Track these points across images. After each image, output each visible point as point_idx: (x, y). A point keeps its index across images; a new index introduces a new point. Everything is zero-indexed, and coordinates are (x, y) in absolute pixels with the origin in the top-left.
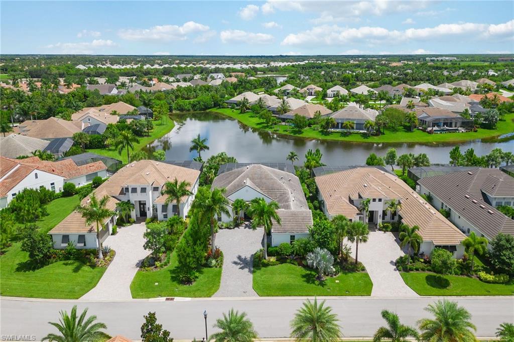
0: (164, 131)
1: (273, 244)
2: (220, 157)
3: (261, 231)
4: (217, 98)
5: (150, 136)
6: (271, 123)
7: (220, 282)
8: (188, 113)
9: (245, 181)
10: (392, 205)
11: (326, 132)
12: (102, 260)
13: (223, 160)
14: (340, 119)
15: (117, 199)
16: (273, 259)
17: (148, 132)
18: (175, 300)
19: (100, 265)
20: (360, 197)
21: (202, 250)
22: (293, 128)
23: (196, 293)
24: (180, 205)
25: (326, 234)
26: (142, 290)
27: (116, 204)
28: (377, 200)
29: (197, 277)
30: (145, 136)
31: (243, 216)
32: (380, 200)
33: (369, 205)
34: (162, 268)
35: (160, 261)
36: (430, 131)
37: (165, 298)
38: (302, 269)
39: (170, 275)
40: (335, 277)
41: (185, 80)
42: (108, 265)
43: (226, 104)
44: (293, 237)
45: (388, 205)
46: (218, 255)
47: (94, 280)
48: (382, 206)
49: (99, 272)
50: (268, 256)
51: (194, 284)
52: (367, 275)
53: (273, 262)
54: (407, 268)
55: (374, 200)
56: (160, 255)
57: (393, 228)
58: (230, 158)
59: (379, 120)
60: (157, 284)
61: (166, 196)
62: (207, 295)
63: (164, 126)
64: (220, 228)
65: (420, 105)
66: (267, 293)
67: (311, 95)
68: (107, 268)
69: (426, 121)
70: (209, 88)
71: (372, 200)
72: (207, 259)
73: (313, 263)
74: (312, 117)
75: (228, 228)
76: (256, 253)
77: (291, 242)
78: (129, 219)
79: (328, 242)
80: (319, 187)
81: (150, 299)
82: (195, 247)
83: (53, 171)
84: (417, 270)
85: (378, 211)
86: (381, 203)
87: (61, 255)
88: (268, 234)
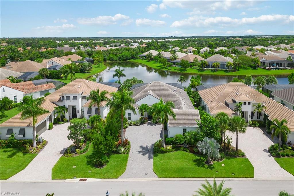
0: (99, 70)
1: (170, 136)
2: (133, 80)
3: (160, 127)
4: (134, 53)
5: (90, 73)
6: (166, 66)
7: (126, 166)
8: (116, 62)
9: (148, 92)
10: (259, 107)
11: (202, 69)
12: (35, 148)
13: (134, 82)
14: (210, 62)
15: (56, 104)
16: (169, 147)
17: (89, 71)
18: (87, 181)
19: (33, 152)
20: (234, 101)
21: (113, 139)
22: (180, 68)
23: (106, 175)
24: (100, 108)
25: (212, 127)
26: (61, 172)
27: (55, 108)
28: (247, 103)
29: (108, 162)
30: (87, 73)
31: (147, 116)
32: (249, 103)
33: (242, 107)
34: (81, 154)
35: (80, 149)
36: (269, 68)
37: (79, 179)
38: (193, 155)
39: (86, 160)
40: (220, 161)
41: (116, 46)
42: (39, 151)
43: (139, 57)
44: (185, 130)
45: (255, 107)
46: (126, 144)
47: (24, 164)
48: (251, 108)
49: (30, 157)
50: (165, 145)
51: (105, 167)
52: (247, 160)
53: (169, 149)
54: (279, 154)
55: (245, 103)
56: (81, 144)
57: (260, 124)
58: (139, 81)
59: (235, 61)
60: (74, 167)
61: (90, 101)
62: (115, 176)
63: (100, 68)
64: (130, 125)
65: (260, 54)
66: (165, 175)
67: (190, 53)
68: (37, 154)
69: (265, 63)
70: (129, 49)
71: (243, 104)
72: (117, 146)
73: (202, 150)
74: (192, 62)
75: (135, 125)
76: (156, 142)
77: (183, 134)
78: (64, 119)
79: (214, 133)
80: (201, 97)
81: (66, 180)
82: (106, 136)
83: (17, 88)
84: (288, 155)
85: (248, 112)
86: (251, 106)
87: (4, 144)
88: (166, 128)
